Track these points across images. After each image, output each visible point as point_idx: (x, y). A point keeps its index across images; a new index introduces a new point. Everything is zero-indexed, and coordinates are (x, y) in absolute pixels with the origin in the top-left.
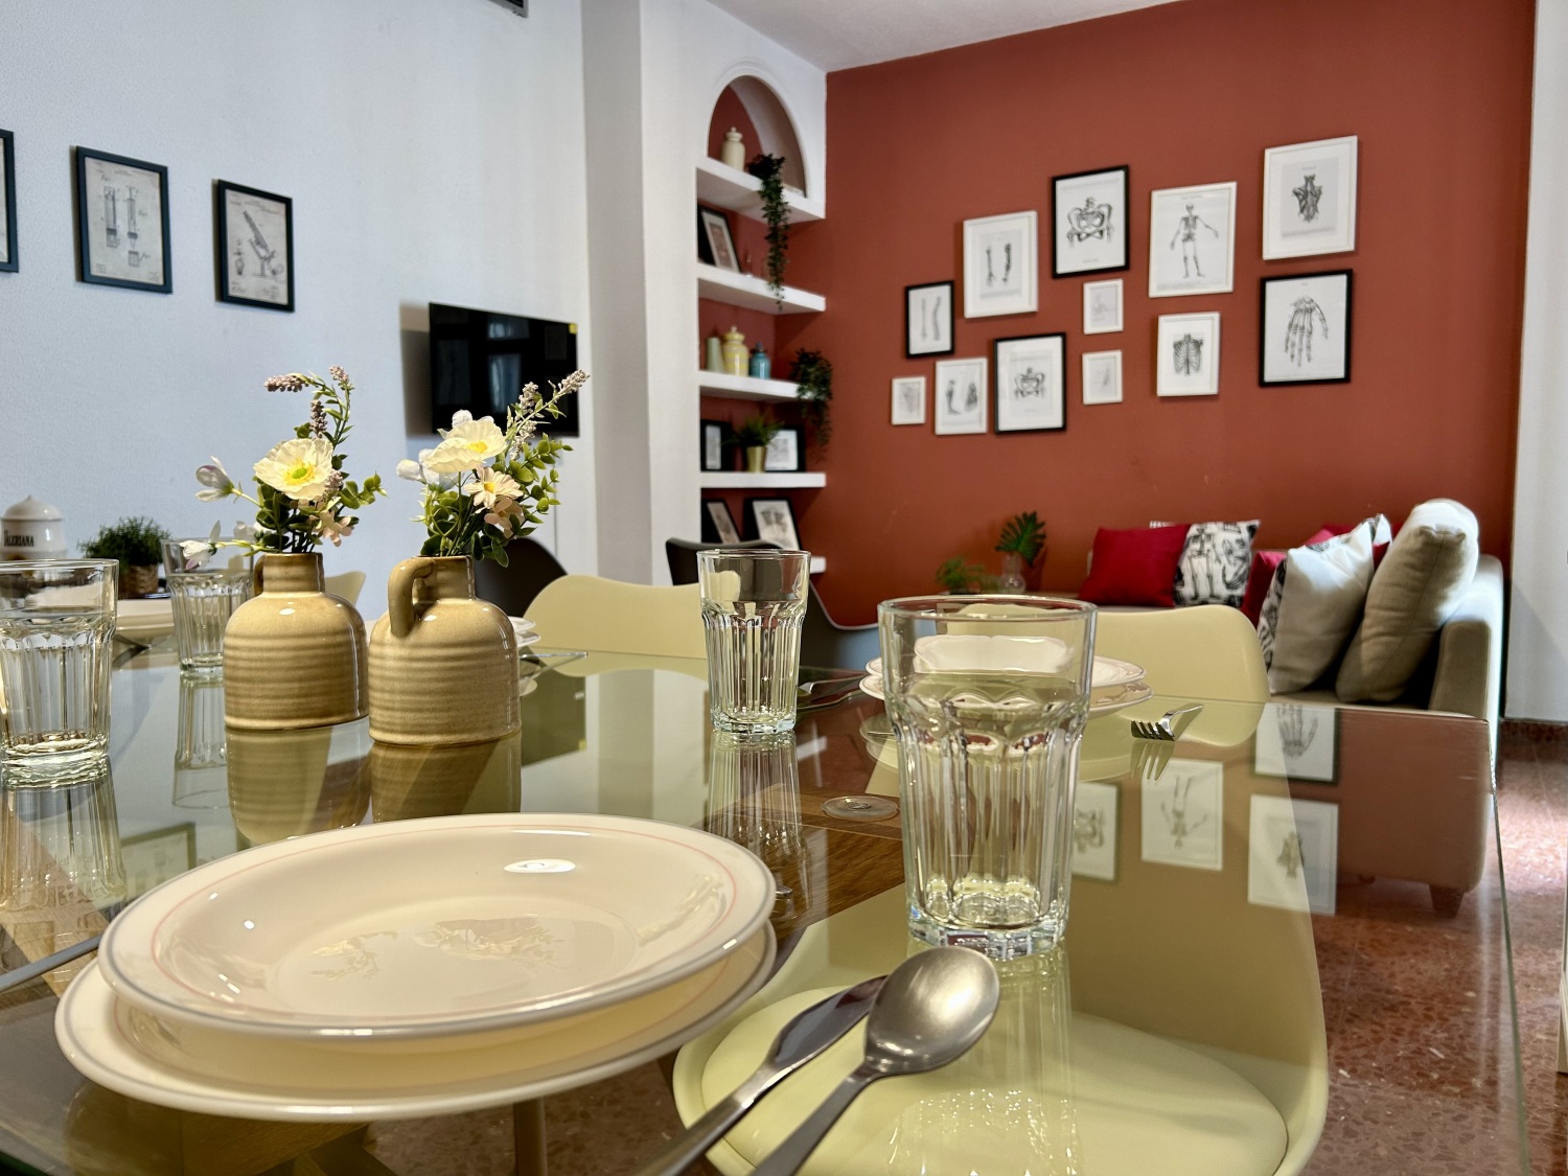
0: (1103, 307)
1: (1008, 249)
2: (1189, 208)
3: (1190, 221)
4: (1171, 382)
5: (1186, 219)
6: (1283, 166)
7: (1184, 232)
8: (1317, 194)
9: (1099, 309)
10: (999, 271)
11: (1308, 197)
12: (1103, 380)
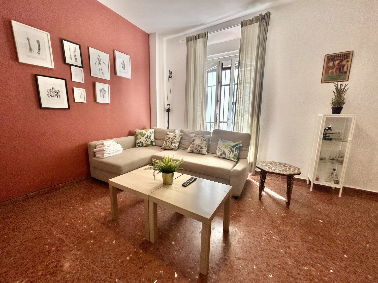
0: (78, 75)
1: (38, 42)
3: (99, 59)
6: (119, 56)
7: (98, 62)
8: (125, 65)
9: (76, 75)
11: (123, 65)
12: (80, 95)
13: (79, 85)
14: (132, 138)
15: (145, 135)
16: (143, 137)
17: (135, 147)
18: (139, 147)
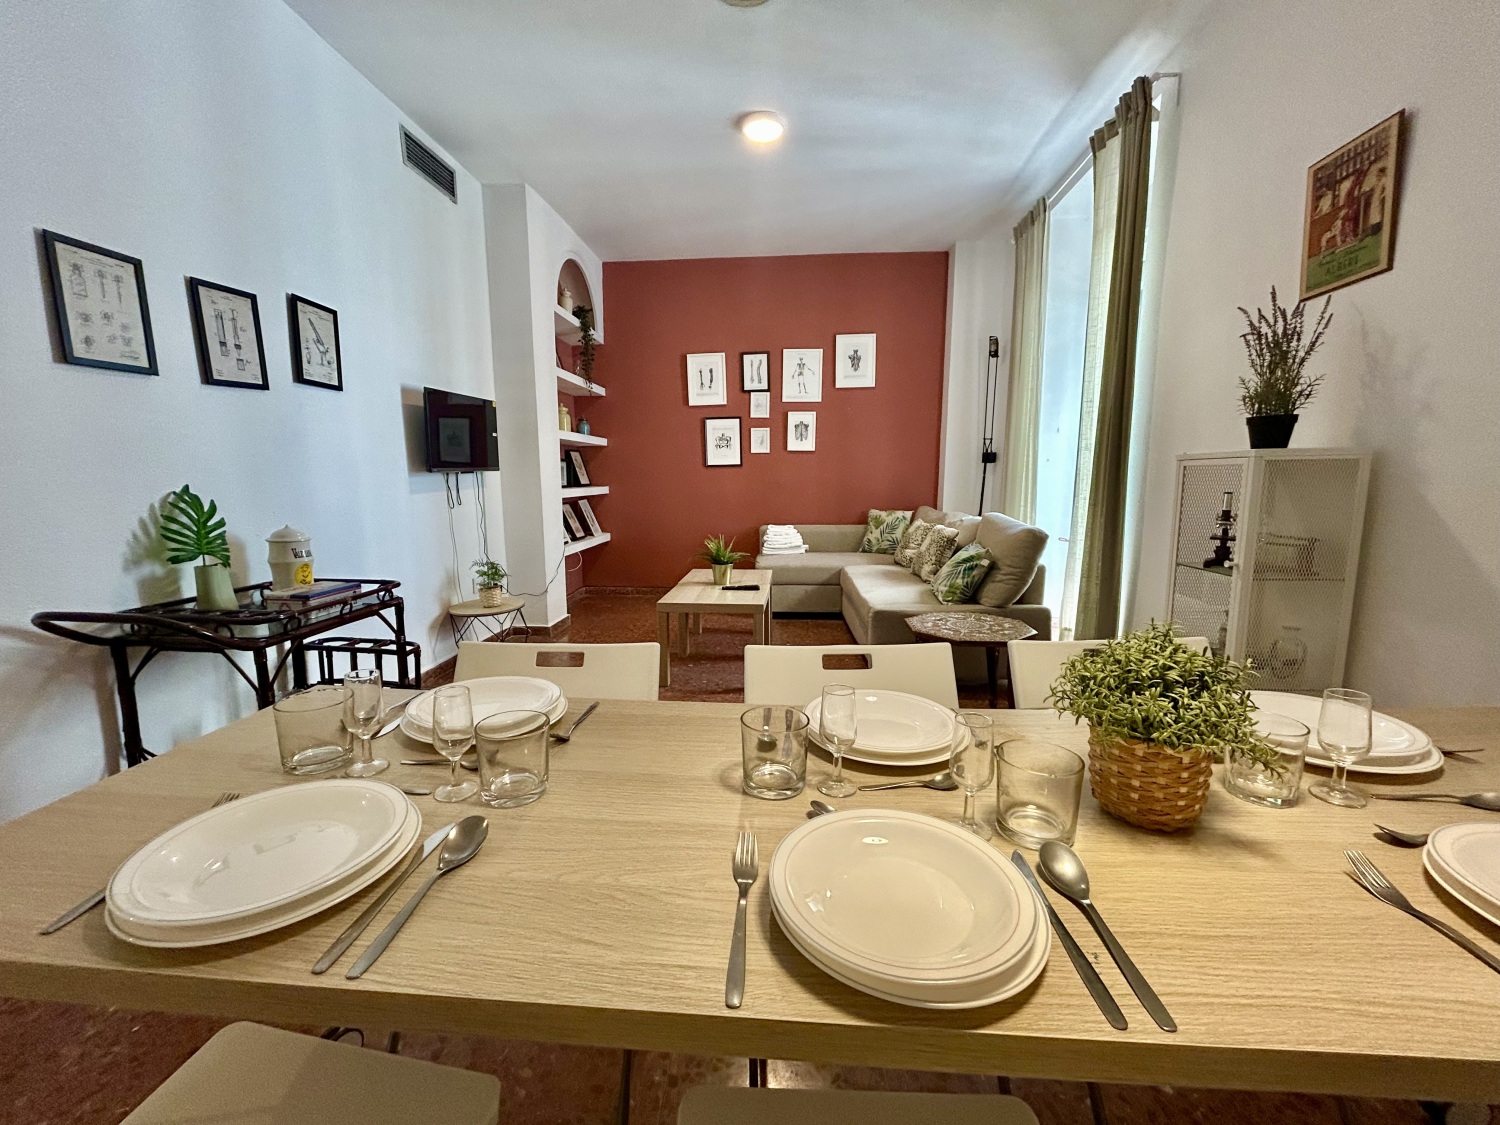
0: (760, 406)
1: (711, 371)
2: (801, 359)
3: (801, 366)
4: (793, 444)
5: (800, 365)
6: (845, 343)
7: (798, 371)
8: (859, 359)
9: (758, 406)
10: (707, 382)
11: (855, 360)
12: (761, 440)
13: (760, 423)
14: (861, 528)
15: (882, 523)
16: (877, 528)
17: (855, 550)
18: (864, 551)
